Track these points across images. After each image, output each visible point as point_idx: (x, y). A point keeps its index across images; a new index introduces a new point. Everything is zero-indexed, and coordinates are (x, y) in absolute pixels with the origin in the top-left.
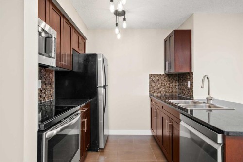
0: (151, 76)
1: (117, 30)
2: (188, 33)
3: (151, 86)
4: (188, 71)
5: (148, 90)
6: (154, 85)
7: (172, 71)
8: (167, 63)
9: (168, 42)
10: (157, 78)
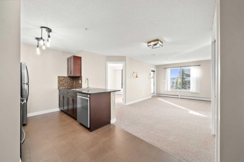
0: (59, 77)
1: (38, 49)
2: (80, 58)
3: (59, 83)
4: (80, 75)
5: (57, 85)
6: (61, 82)
7: (72, 75)
8: (69, 71)
9: (69, 60)
10: (63, 78)
